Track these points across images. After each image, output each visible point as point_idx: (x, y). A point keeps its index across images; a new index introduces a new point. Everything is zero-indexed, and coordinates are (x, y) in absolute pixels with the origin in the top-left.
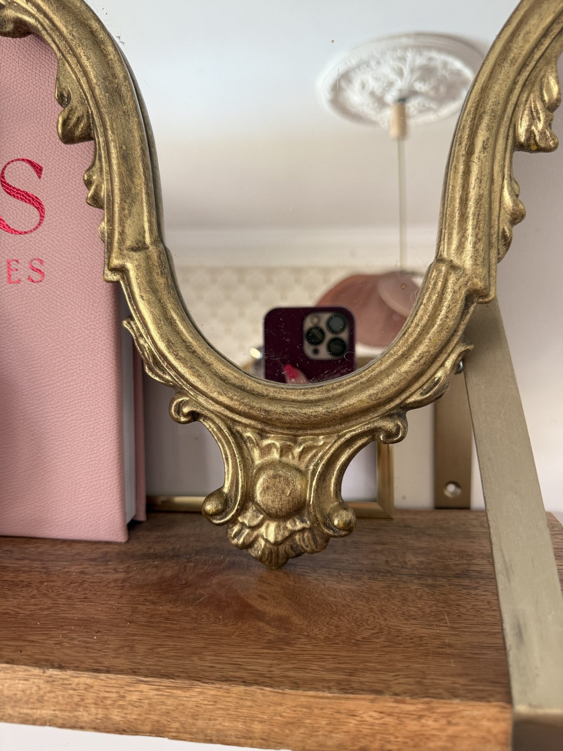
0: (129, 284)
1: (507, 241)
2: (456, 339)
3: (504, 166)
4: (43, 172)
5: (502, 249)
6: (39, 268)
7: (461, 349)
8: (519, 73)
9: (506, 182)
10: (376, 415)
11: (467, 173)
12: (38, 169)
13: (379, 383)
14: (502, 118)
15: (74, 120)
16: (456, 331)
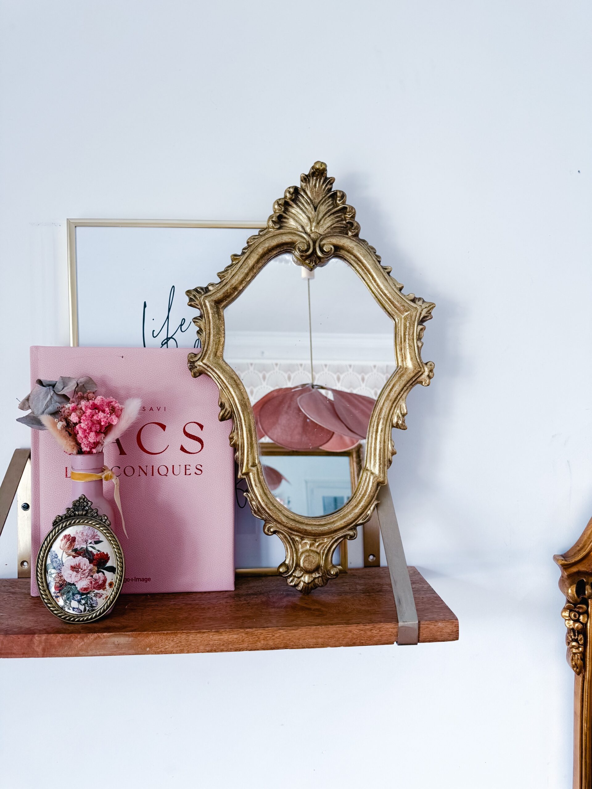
0: (250, 480)
1: (390, 462)
2: (374, 499)
3: (389, 436)
4: (204, 428)
5: (389, 465)
6: (200, 468)
7: (376, 503)
8: (393, 403)
9: (389, 442)
10: (347, 529)
11: (376, 439)
12: (201, 427)
13: (347, 517)
14: (387, 420)
15: (226, 413)
16: (374, 496)
